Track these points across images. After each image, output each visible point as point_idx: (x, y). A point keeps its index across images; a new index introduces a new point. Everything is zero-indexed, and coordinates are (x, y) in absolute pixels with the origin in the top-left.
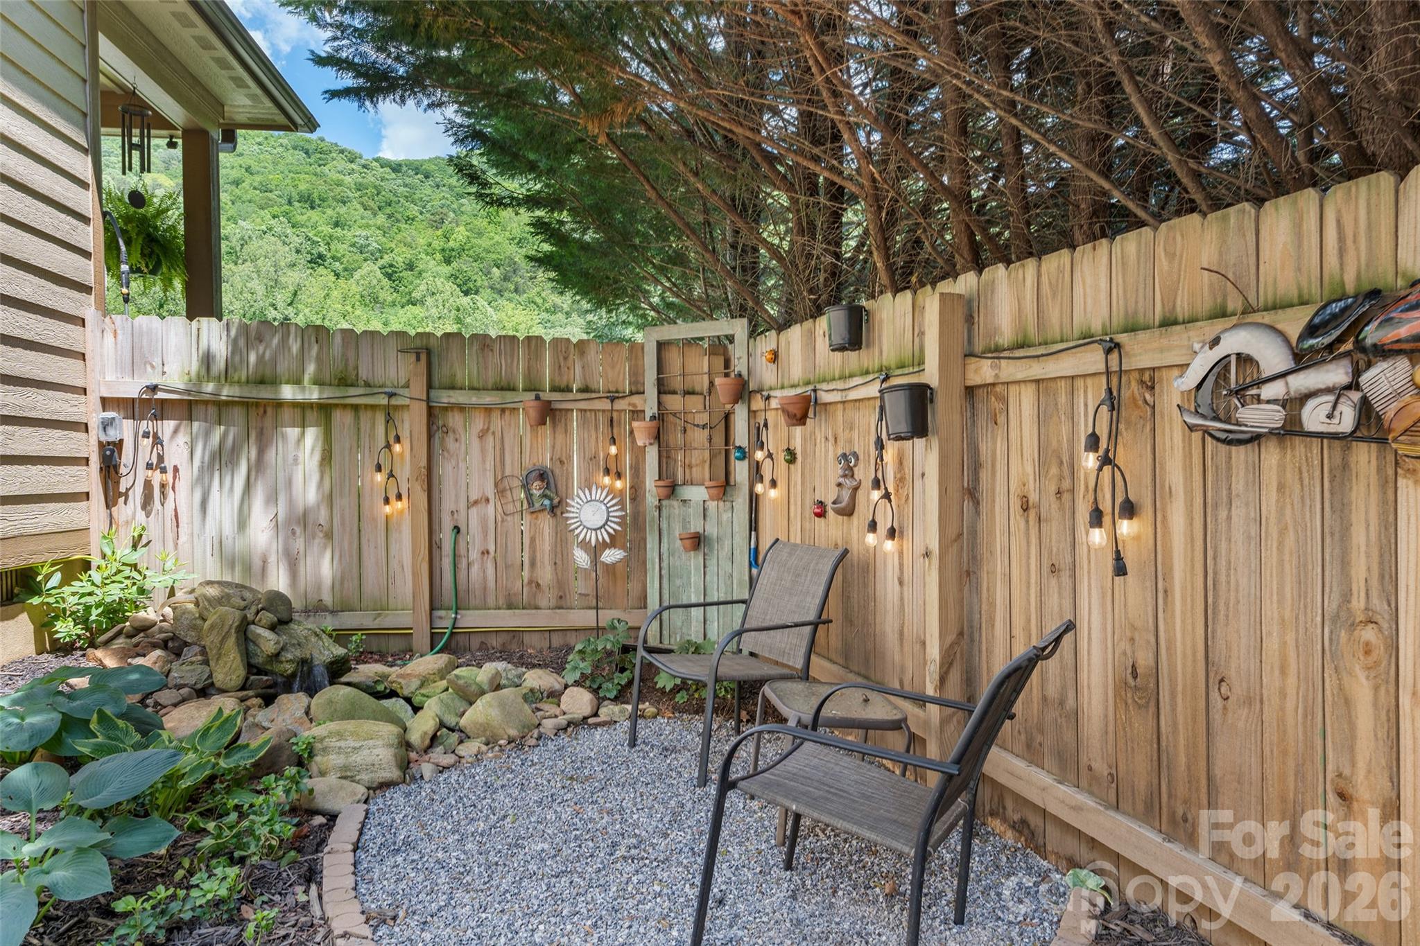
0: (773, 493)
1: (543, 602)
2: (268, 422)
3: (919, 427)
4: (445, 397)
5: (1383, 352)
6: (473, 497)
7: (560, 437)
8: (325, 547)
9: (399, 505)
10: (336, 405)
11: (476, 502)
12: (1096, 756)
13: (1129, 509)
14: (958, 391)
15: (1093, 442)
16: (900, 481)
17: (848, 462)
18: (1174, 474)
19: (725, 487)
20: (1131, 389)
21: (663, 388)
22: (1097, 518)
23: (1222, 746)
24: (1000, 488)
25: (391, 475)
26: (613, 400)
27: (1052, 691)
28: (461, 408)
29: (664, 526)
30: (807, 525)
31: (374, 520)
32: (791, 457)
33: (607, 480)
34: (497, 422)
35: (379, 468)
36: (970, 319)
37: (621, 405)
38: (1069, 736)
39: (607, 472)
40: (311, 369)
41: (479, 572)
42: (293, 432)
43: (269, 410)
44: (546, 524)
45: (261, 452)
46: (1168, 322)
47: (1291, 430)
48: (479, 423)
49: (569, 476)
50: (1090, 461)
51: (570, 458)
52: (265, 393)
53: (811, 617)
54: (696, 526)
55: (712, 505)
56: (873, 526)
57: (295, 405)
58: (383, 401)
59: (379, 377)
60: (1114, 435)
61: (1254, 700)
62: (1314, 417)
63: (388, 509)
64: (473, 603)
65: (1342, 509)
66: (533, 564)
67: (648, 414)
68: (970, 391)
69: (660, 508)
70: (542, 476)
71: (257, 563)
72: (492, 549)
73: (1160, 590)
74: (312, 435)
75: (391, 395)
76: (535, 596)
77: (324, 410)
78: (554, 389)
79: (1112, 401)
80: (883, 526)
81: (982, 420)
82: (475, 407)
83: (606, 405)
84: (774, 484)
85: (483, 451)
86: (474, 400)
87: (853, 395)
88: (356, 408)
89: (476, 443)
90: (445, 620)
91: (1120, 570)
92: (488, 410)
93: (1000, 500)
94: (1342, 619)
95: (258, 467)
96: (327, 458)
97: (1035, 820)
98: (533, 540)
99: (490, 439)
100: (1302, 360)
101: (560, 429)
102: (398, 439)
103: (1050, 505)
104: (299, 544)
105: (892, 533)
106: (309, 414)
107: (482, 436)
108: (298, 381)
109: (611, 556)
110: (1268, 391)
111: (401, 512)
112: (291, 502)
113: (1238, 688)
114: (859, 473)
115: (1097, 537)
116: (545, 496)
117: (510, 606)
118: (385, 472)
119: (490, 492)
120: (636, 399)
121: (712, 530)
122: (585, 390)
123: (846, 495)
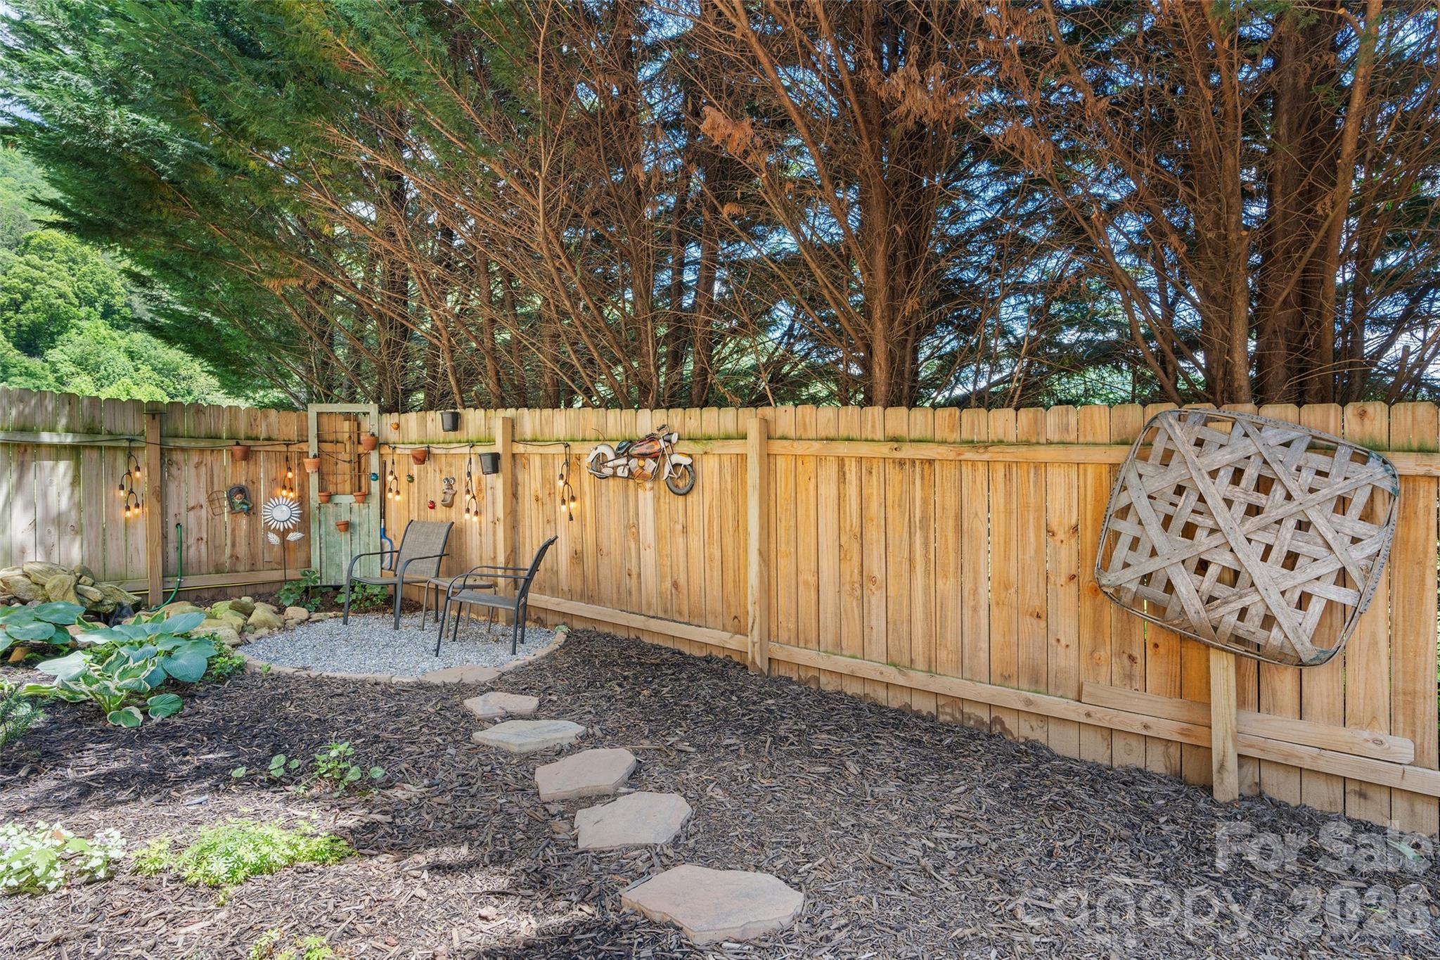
0: (398, 498)
1: (241, 568)
2: (28, 457)
3: (495, 470)
4: (172, 443)
5: (633, 457)
6: (191, 505)
7: (252, 468)
8: (74, 540)
9: (137, 511)
10: (85, 447)
11: (193, 508)
12: (564, 585)
13: (573, 499)
14: (509, 455)
15: (562, 476)
16: (480, 491)
17: (449, 483)
18: (586, 487)
19: (365, 497)
20: (573, 460)
21: (321, 440)
22: (563, 502)
23: (601, 569)
24: (527, 493)
25: (131, 492)
26: (288, 445)
27: (548, 566)
28: (183, 449)
29: (323, 519)
30: (422, 513)
31: (115, 521)
32: (411, 479)
33: (284, 492)
34: (208, 458)
35: (122, 487)
36: (513, 427)
37: (293, 448)
38: (555, 581)
39: (284, 487)
40: (63, 421)
41: (196, 551)
42: (48, 464)
43: (29, 450)
44: (243, 521)
45: (21, 477)
46: (584, 440)
47: (614, 475)
48: (195, 458)
49: (258, 490)
50: (561, 483)
51: (259, 480)
52: (27, 438)
53: (439, 553)
54: (345, 517)
55: (356, 506)
56: (468, 510)
57: (51, 446)
58: (126, 444)
59: (119, 428)
60: (568, 474)
61: (609, 554)
62: (619, 472)
63: (128, 514)
64: (190, 571)
65: (627, 497)
66: (233, 545)
67: (311, 455)
68: (514, 455)
69: (319, 508)
70: (241, 490)
71: (15, 551)
72: (205, 537)
73: (583, 525)
74: (63, 467)
75: (131, 441)
76: (235, 564)
77: (74, 451)
78: (248, 438)
79: (567, 463)
80: (473, 510)
81: (519, 467)
82: (192, 449)
83: (284, 448)
84: (398, 493)
85: (198, 476)
86: (193, 444)
87: (452, 451)
88: (100, 448)
89: (193, 471)
90: (173, 584)
91: (571, 519)
92: (202, 450)
93: (527, 497)
94: (628, 527)
95: (19, 486)
96: (75, 481)
97: (542, 615)
98: (233, 530)
99: (203, 469)
100: (617, 456)
101: (252, 463)
102: (138, 469)
103: (546, 499)
104: (54, 538)
105: (476, 513)
106: (63, 452)
107: (198, 466)
108: (52, 430)
109: (293, 537)
110: (610, 464)
111: (137, 516)
112: (46, 508)
113: (605, 551)
114: (455, 487)
115: (564, 508)
116: (243, 503)
117: (217, 572)
118: (127, 489)
119: (203, 499)
120: (303, 446)
121: (355, 519)
122: (269, 439)
123: (449, 498)
